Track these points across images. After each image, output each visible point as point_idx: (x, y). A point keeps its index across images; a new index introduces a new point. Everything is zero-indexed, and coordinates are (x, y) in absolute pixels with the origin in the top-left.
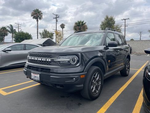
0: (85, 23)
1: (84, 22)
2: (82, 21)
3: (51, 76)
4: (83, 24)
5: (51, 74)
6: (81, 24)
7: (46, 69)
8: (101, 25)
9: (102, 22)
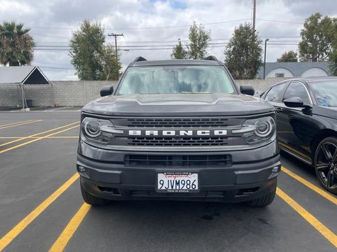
0: (27, 31)
1: (23, 29)
2: (17, 23)
3: (237, 173)
4: (23, 33)
5: (234, 166)
6: (15, 31)
7: (190, 156)
8: (72, 41)
9: (76, 36)
